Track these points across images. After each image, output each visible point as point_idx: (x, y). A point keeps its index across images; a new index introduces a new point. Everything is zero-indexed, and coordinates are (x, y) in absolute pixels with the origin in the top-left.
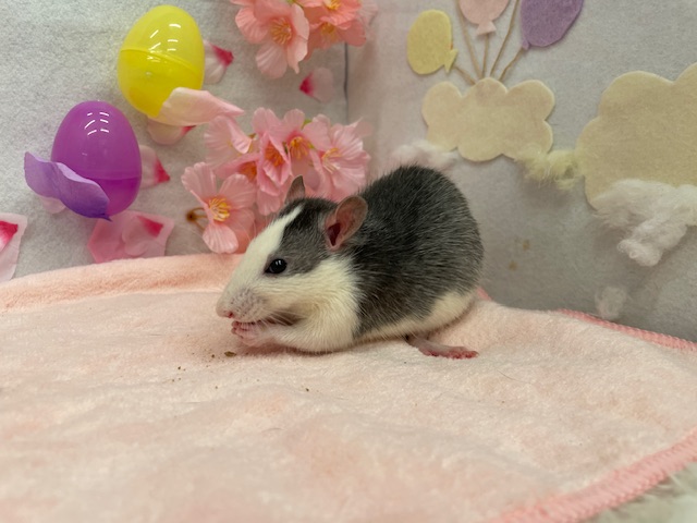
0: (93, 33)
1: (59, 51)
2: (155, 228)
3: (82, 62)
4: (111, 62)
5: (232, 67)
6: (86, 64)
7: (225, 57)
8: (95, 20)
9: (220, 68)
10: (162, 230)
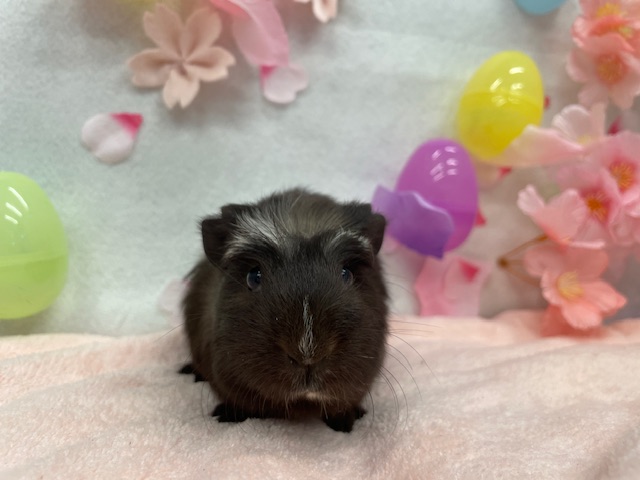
2: (470, 272)
10: (478, 275)
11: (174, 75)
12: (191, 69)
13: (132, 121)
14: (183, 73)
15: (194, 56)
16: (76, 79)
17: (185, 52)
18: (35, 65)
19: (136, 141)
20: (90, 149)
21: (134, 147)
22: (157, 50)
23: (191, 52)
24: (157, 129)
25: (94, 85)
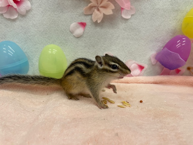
0: (174, 11)
1: (164, 17)
6: (170, 21)
10: (180, 72)
11: (96, 11)
12: (100, 9)
13: (83, 25)
14: (98, 10)
15: (101, 5)
16: (68, 12)
17: (99, 3)
18: (57, 8)
19: (84, 31)
20: (72, 33)
21: (84, 32)
22: (92, 3)
23: (101, 3)
24: (90, 27)
25: (73, 14)
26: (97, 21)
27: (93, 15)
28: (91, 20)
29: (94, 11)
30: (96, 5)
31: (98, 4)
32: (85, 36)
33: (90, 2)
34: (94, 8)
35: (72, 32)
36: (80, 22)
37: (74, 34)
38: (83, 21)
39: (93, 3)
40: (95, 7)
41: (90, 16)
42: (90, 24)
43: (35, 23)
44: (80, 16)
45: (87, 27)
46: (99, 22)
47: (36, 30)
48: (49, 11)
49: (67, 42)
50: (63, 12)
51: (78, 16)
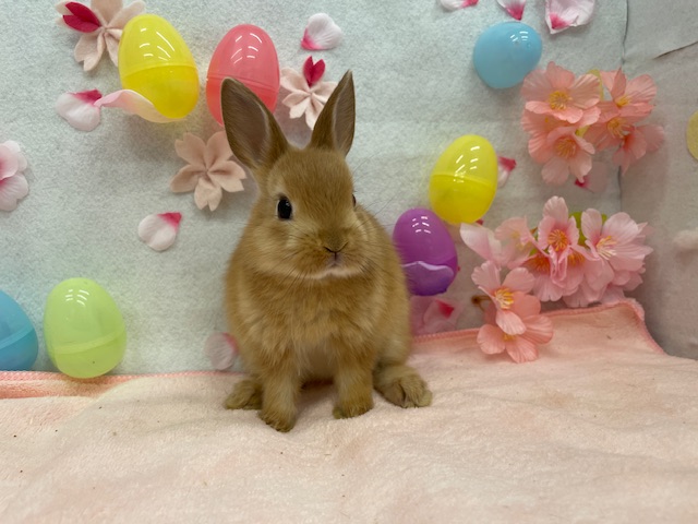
0: (408, 160)
1: (385, 177)
2: (447, 310)
3: (399, 184)
4: (419, 181)
5: (515, 172)
6: (403, 185)
7: (509, 164)
8: (410, 151)
9: (504, 174)
10: (453, 313)
11: (202, 182)
13: (174, 218)
14: (208, 180)
15: (215, 167)
16: (130, 191)
17: (208, 164)
18: (100, 183)
19: (177, 232)
20: (145, 242)
21: (176, 237)
22: (188, 166)
23: (213, 164)
24: (192, 221)
25: (143, 194)
26: (207, 207)
27: (196, 194)
28: (194, 204)
29: (197, 183)
30: (202, 167)
31: (205, 164)
32: (180, 245)
33: (185, 163)
34: (196, 176)
35: (145, 240)
36: (164, 212)
37: (151, 245)
38: (173, 210)
39: (194, 164)
40: (198, 172)
41: (189, 196)
42: (191, 214)
43: (43, 228)
44: (162, 198)
45: (184, 223)
46: (213, 207)
47: (47, 243)
48: (79, 193)
49: (134, 267)
50: (115, 191)
51: (156, 198)
